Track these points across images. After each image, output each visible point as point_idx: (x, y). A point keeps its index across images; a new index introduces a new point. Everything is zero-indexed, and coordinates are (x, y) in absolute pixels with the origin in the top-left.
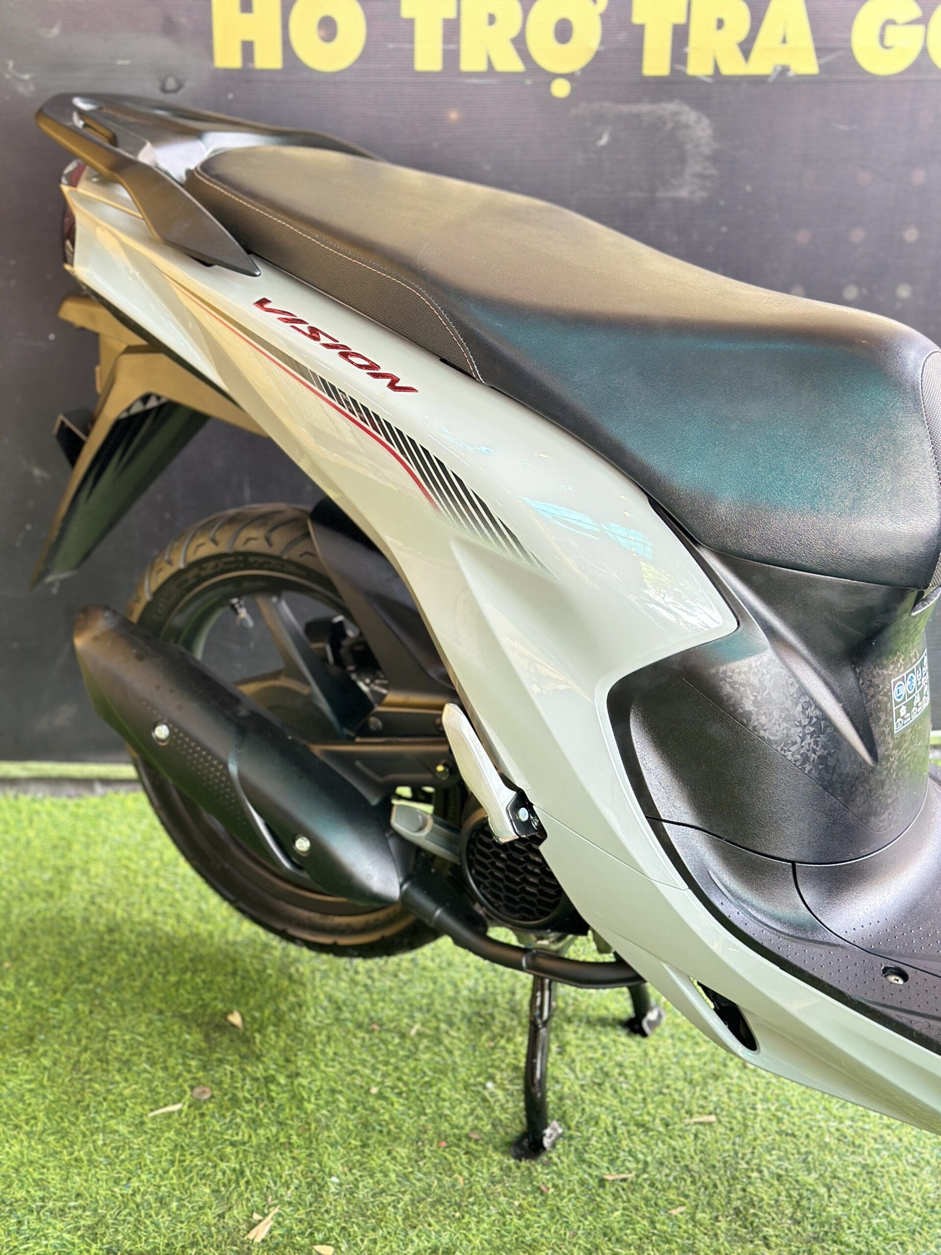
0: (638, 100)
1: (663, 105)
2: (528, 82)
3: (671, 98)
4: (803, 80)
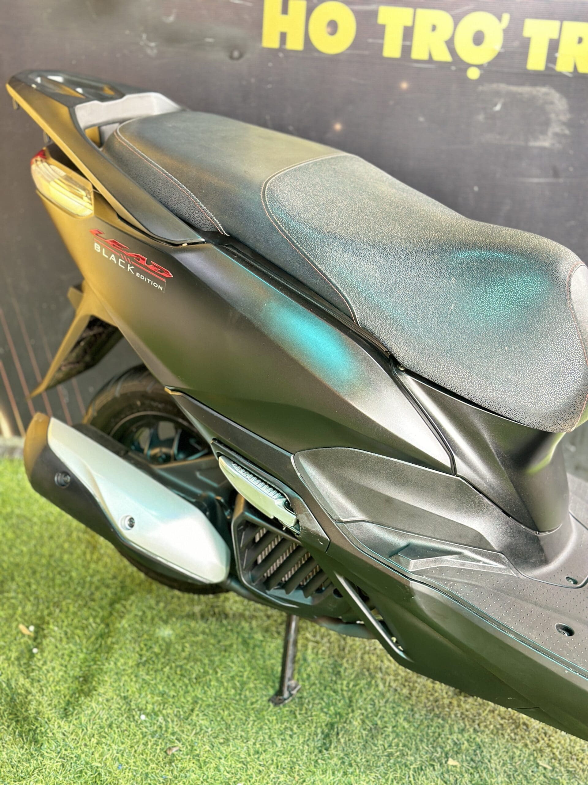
0: (522, 84)
1: (538, 88)
2: (453, 68)
3: (544, 85)
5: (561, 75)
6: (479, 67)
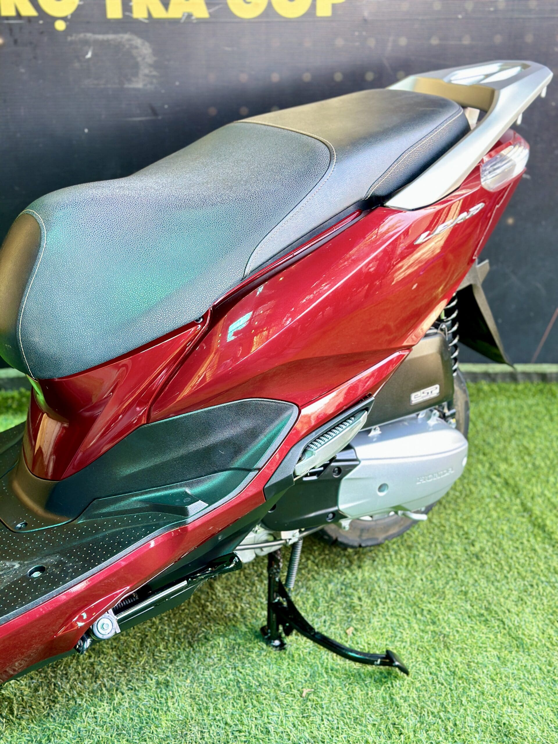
0: (106, 33)
1: (121, 35)
2: (41, 22)
3: (125, 32)
4: (201, 21)
5: (137, 21)
6: (64, 19)
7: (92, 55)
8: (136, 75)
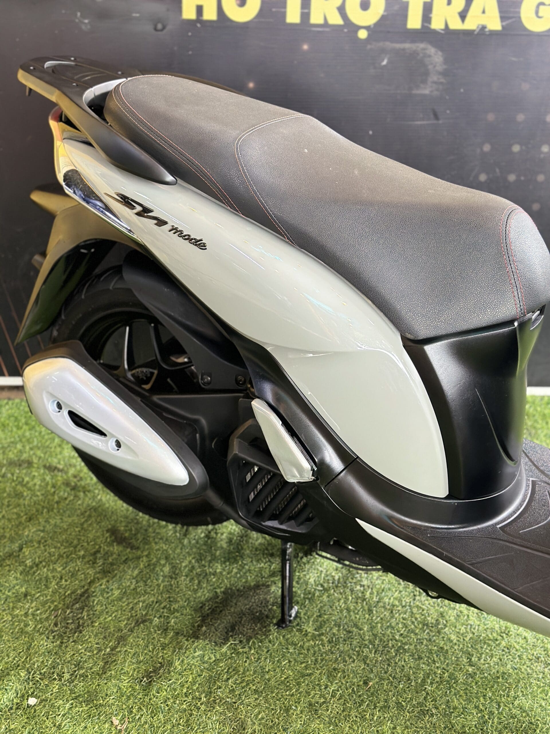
0: (404, 42)
1: (417, 45)
2: (346, 30)
3: (422, 41)
4: (493, 33)
5: (435, 32)
6: (367, 28)
7: (388, 63)
8: (424, 82)
